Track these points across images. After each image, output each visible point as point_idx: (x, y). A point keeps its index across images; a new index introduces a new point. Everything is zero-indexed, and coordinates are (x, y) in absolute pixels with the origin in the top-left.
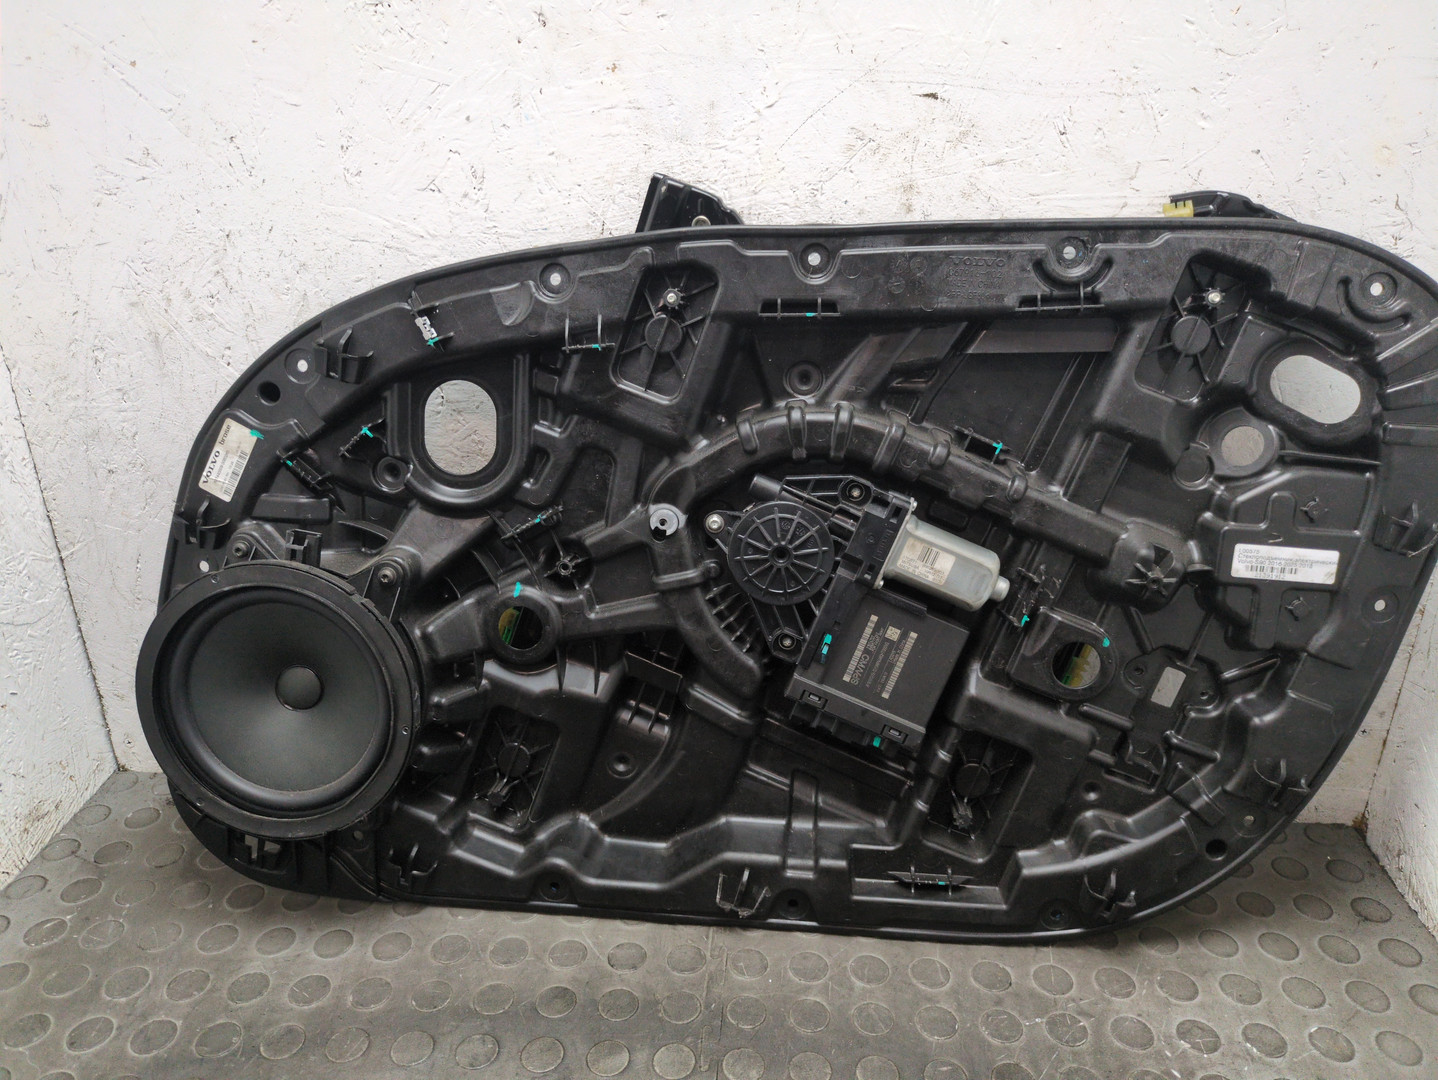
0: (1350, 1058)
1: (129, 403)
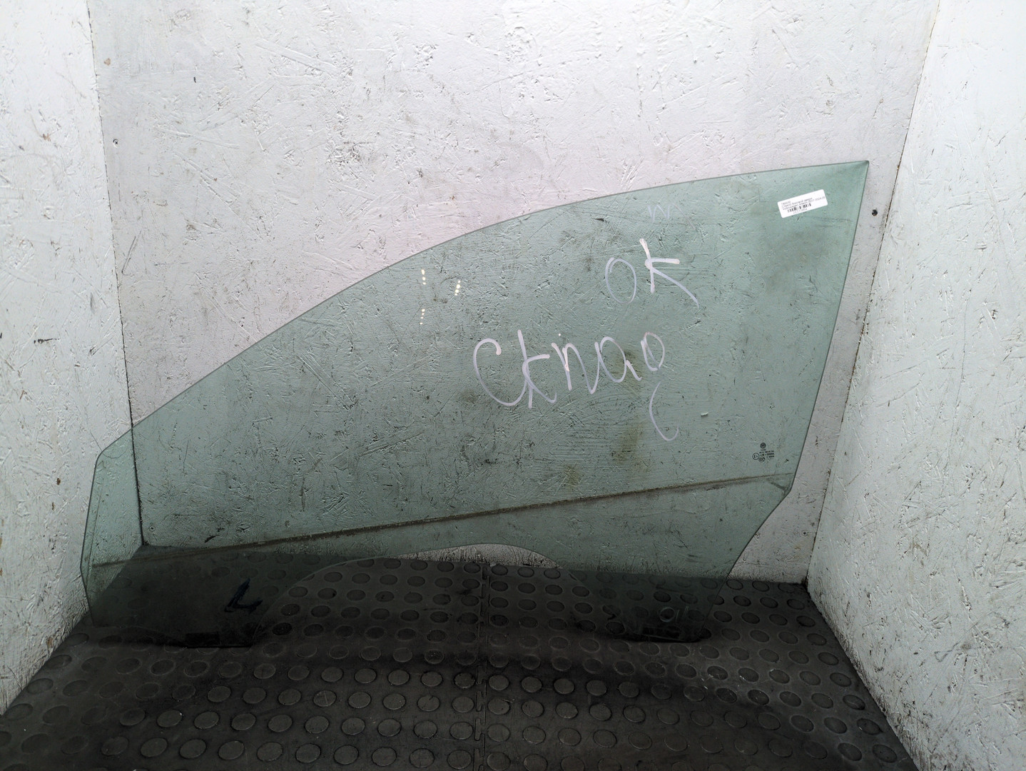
0: (787, 682)
1: (185, 343)
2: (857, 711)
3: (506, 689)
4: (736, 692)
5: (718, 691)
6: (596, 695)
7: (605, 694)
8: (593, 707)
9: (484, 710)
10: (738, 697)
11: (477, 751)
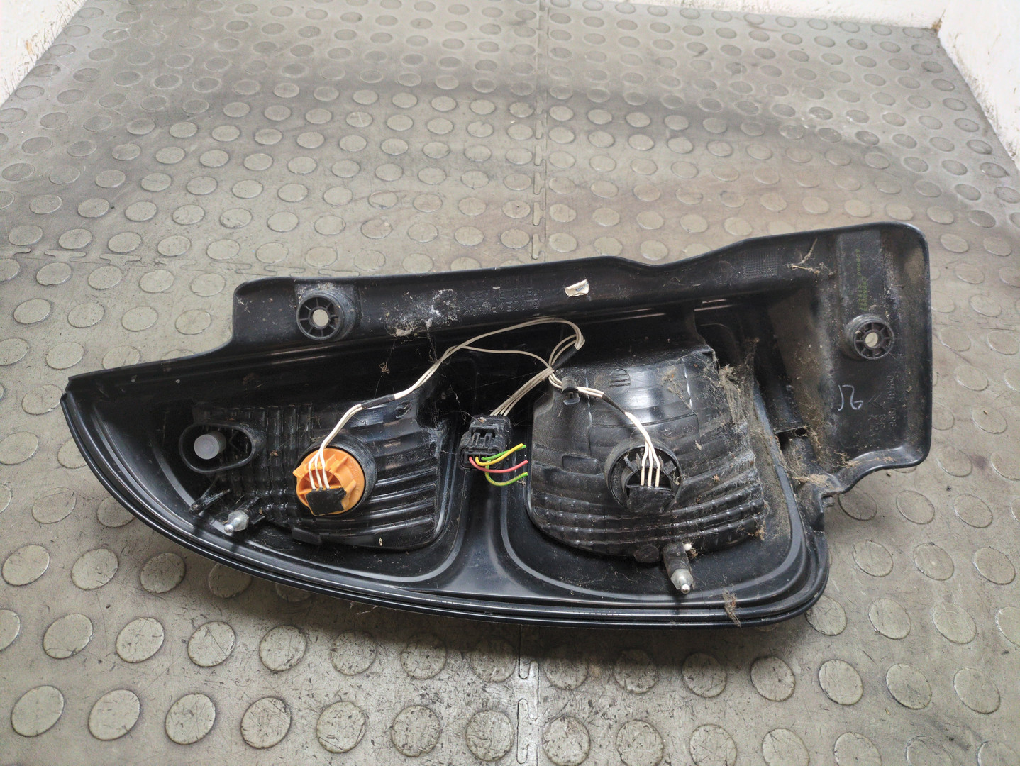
0: (903, 125)
2: (983, 156)
3: (570, 120)
4: (841, 132)
5: (821, 130)
6: (676, 129)
7: (687, 129)
8: (673, 140)
9: (545, 137)
10: (843, 138)
11: (537, 175)
